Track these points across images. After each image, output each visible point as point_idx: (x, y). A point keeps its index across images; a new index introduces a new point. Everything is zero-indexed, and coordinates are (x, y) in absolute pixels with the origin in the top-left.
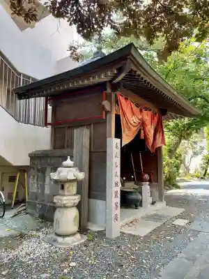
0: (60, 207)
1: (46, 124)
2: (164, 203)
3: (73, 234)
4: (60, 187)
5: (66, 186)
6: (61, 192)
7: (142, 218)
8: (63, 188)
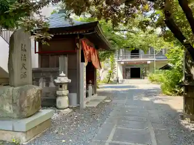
0: (61, 96)
1: (36, 53)
2: (97, 94)
3: (66, 108)
4: (59, 86)
5: (63, 86)
6: (60, 89)
7: (91, 101)
8: (61, 87)
